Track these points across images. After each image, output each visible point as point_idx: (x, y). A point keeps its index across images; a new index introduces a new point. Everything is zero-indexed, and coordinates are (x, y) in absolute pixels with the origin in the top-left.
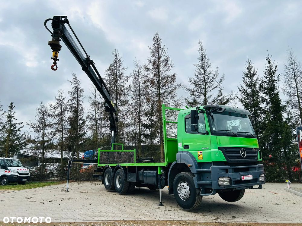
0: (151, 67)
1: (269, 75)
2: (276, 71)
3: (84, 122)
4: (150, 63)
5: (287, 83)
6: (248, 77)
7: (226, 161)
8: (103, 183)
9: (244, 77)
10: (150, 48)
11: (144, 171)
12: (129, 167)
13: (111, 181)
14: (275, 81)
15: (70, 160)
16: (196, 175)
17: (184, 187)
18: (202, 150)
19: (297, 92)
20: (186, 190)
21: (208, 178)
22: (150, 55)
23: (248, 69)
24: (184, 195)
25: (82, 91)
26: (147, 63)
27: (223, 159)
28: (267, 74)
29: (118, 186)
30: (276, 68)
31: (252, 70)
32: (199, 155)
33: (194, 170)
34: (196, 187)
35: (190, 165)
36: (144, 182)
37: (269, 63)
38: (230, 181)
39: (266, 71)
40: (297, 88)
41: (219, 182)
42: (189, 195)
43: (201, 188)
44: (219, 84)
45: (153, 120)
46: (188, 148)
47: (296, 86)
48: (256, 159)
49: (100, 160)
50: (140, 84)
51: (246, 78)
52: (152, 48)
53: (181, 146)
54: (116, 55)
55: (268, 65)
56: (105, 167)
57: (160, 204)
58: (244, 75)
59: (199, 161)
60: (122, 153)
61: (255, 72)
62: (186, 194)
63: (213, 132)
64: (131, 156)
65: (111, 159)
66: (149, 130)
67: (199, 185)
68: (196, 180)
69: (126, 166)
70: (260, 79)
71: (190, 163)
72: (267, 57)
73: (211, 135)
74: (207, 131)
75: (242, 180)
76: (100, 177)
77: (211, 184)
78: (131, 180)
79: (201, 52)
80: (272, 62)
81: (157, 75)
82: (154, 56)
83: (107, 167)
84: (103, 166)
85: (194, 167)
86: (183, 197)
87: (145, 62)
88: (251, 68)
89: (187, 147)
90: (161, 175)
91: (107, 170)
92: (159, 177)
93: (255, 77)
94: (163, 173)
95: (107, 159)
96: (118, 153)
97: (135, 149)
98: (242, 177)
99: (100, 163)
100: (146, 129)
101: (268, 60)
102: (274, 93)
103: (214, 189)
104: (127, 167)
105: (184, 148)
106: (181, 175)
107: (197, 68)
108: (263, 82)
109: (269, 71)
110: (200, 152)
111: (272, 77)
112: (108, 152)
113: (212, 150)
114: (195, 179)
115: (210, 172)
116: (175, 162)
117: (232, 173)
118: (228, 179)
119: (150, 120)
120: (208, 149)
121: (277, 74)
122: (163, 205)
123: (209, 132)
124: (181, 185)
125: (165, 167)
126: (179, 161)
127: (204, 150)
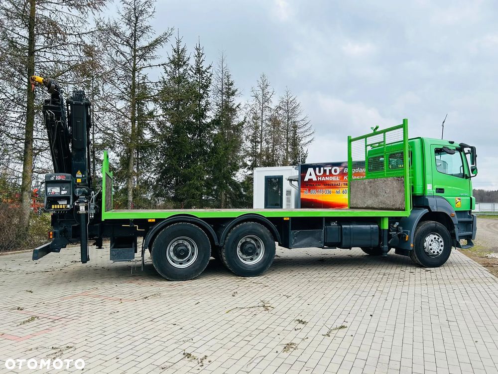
11: (344, 226)
12: (292, 219)
16: (456, 226)
18: (460, 196)
35: (453, 215)
46: (443, 192)
53: (431, 189)
59: (456, 209)
67: (460, 237)
68: (458, 232)
69: (283, 217)
71: (451, 212)
74: (466, 175)
89: (441, 190)
92: (385, 234)
94: (395, 226)
105: (437, 192)
114: (457, 230)
115: (471, 222)
116: (426, 211)
120: (467, 196)
123: (468, 176)
125: (406, 217)
126: (434, 209)
127: (462, 196)
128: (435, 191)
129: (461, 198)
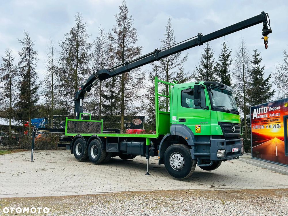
0: (116, 36)
1: (224, 59)
2: (229, 55)
3: (37, 88)
4: (115, 32)
5: (236, 67)
6: (205, 58)
7: (223, 134)
8: (72, 153)
9: (202, 58)
10: (116, 16)
11: (128, 142)
12: (108, 137)
13: (84, 151)
14: (228, 64)
15: (35, 128)
16: (193, 148)
17: (178, 158)
18: (201, 123)
19: (244, 76)
20: (180, 161)
21: (204, 150)
22: (116, 23)
23: (206, 50)
24: (178, 166)
25: (35, 53)
26: (112, 32)
27: (221, 133)
28: (222, 58)
29: (93, 156)
30: (230, 53)
31: (210, 52)
32: (196, 128)
33: (191, 142)
34: (193, 158)
35: (187, 138)
36: (127, 153)
37: (225, 48)
38: (225, 152)
39: (221, 55)
40: (244, 72)
41: (218, 154)
42: (183, 165)
43: (197, 159)
44: (182, 62)
45: (114, 92)
46: (185, 121)
47: (244, 71)
48: (239, 133)
49: (68, 129)
50: (103, 53)
51: (204, 59)
52: (118, 16)
53: (176, 119)
54: (79, 19)
55: (224, 50)
56: (75, 136)
57: (147, 174)
58: (202, 56)
59: (196, 134)
60: (90, 123)
61: (212, 55)
62: (180, 164)
63: (214, 108)
64: (99, 126)
65: (79, 129)
66: (110, 101)
67: (195, 156)
68: (193, 152)
69: (104, 137)
70: (215, 61)
71: (187, 136)
72: (224, 42)
73: (212, 110)
74: (207, 106)
75: (233, 152)
76: (69, 147)
77: (209, 156)
78: (110, 150)
79: (168, 29)
80: (227, 47)
81: (122, 46)
82: (120, 25)
83: (77, 137)
84: (73, 136)
85: (192, 139)
86: (177, 167)
87: (110, 30)
88: (209, 50)
89: (183, 120)
90: (150, 146)
91: (78, 140)
92: (147, 148)
93: (212, 59)
94: (152, 144)
95: (74, 129)
96: (86, 122)
97: (102, 120)
98: (233, 149)
99: (68, 133)
100: (106, 100)
101: (224, 45)
102: (225, 75)
103: (212, 160)
104: (106, 137)
105: (179, 122)
106: (175, 146)
107: (162, 44)
108: (218, 64)
109: (223, 55)
110: (198, 126)
111: (225, 60)
112: (76, 122)
113: (212, 124)
114: (192, 150)
115: (210, 145)
116: (168, 135)
117: (226, 146)
118: (224, 151)
119: (111, 91)
120: (207, 123)
121: (230, 58)
122: (150, 175)
123: (209, 107)
124: (175, 156)
125: (156, 138)
126: (174, 134)
127: (203, 123)
128: (178, 120)
129: (201, 125)
